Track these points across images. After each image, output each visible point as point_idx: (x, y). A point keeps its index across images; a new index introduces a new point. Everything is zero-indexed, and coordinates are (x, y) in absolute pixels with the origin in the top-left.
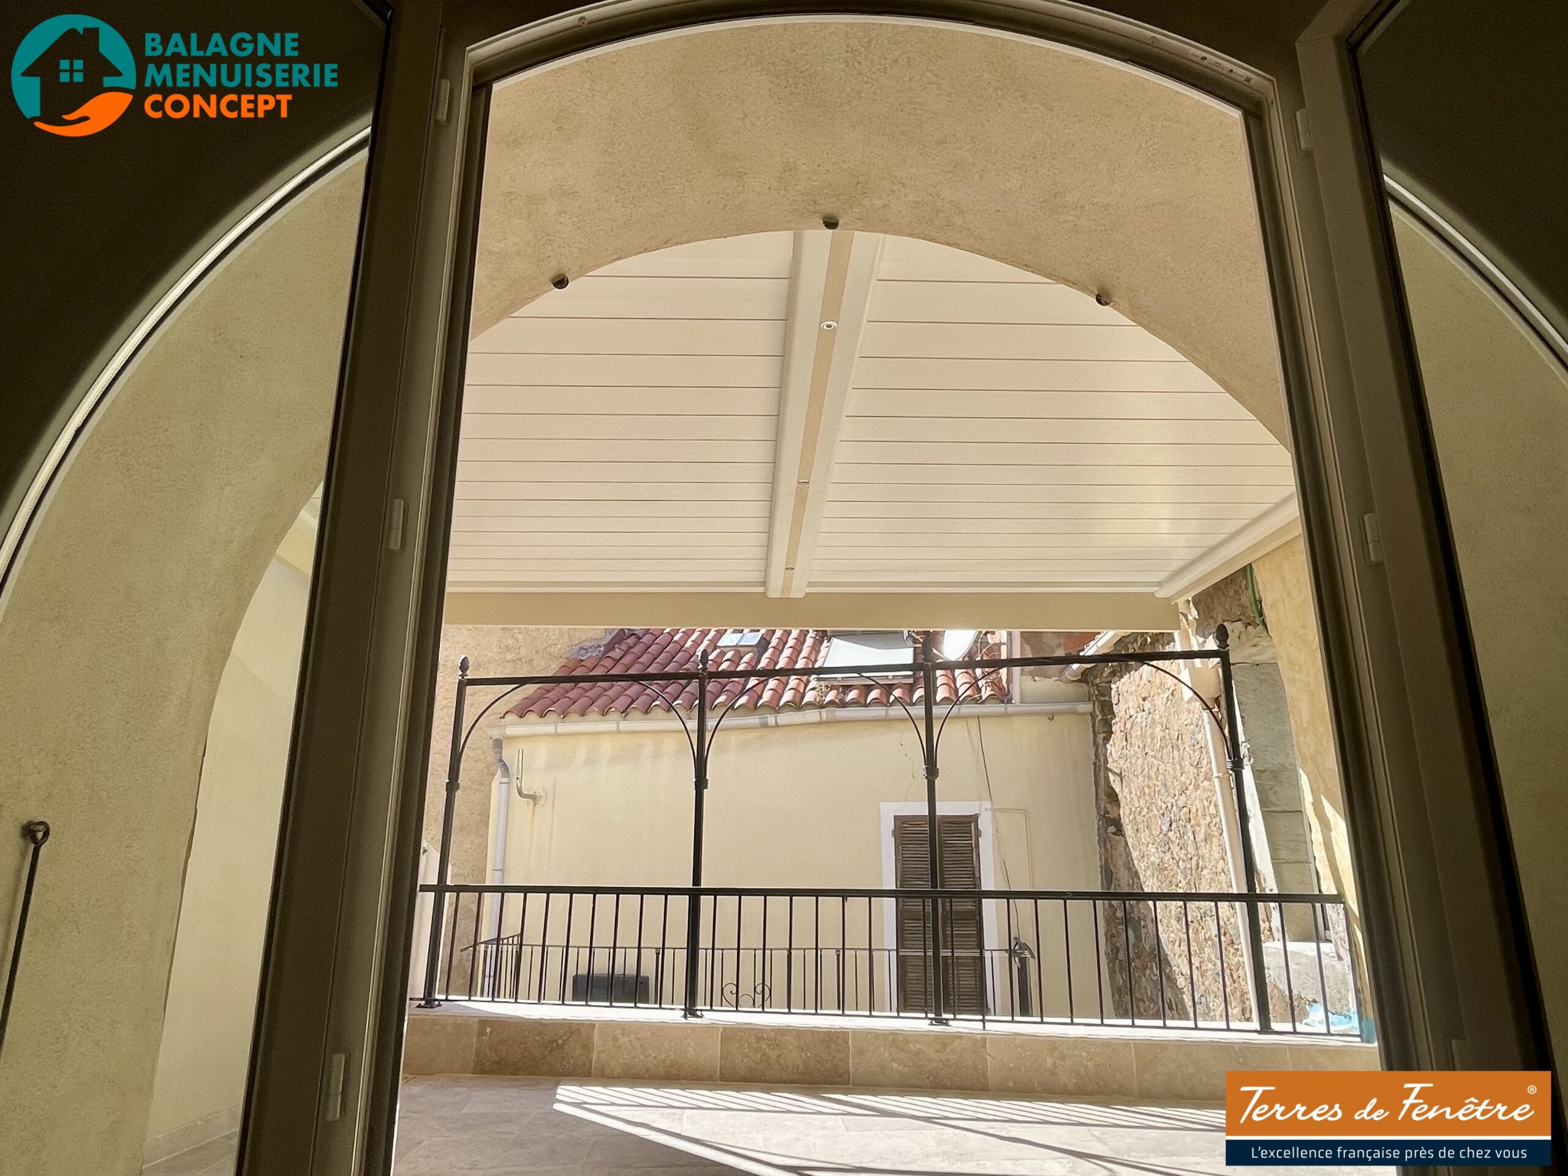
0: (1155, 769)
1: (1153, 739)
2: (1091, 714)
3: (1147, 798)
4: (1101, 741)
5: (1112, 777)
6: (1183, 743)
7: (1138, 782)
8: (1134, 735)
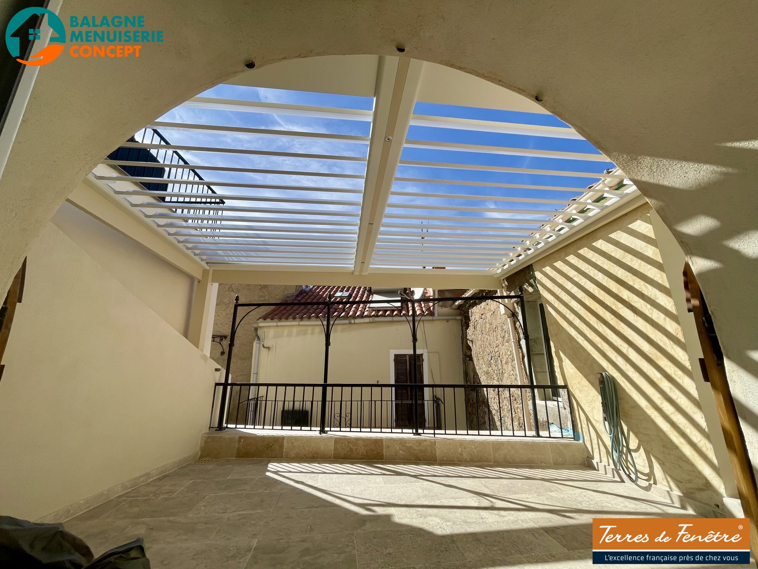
0: (486, 339)
1: (485, 328)
2: (461, 320)
3: (482, 348)
4: (464, 329)
5: (468, 342)
6: (497, 330)
7: (478, 343)
8: (478, 327)
